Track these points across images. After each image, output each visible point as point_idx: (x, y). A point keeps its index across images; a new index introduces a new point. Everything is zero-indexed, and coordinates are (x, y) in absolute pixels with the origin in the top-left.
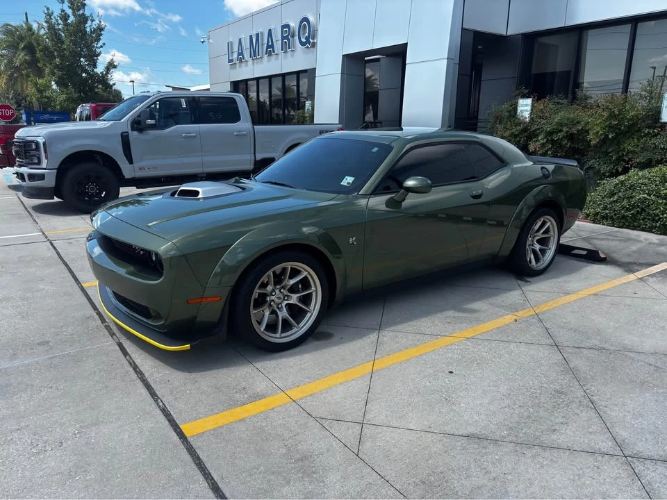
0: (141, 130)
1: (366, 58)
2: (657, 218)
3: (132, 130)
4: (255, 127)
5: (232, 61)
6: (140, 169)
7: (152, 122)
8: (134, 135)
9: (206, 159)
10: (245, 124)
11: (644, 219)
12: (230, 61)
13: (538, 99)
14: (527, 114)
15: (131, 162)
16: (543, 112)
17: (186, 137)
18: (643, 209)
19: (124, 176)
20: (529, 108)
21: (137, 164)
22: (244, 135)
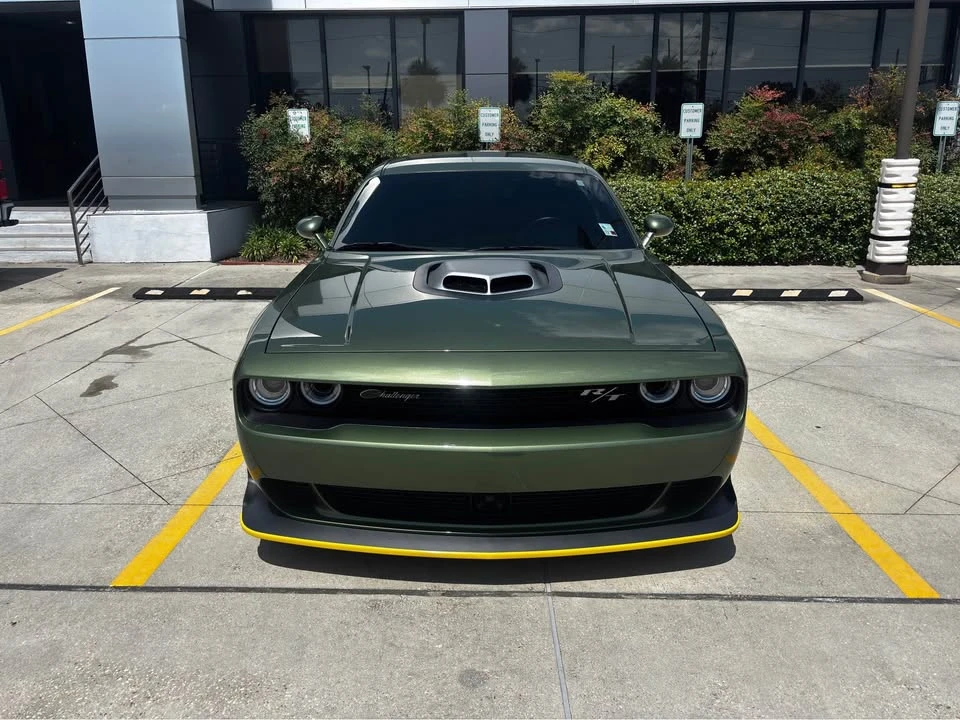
13: (318, 111)
14: (305, 132)
20: (306, 123)
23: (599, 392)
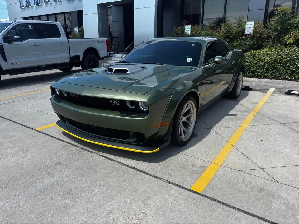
0: (9, 42)
1: (108, 6)
2: (254, 72)
3: (5, 42)
4: (68, 39)
5: (23, 6)
6: (11, 64)
7: (18, 37)
8: (6, 45)
9: (46, 57)
10: (63, 38)
11: (249, 73)
12: (21, 7)
13: (194, 26)
14: (189, 32)
15: (6, 60)
16: (196, 31)
17: (34, 46)
18: (248, 69)
19: (3, 69)
20: (190, 30)
21: (9, 62)
22: (64, 44)
23: (114, 102)
